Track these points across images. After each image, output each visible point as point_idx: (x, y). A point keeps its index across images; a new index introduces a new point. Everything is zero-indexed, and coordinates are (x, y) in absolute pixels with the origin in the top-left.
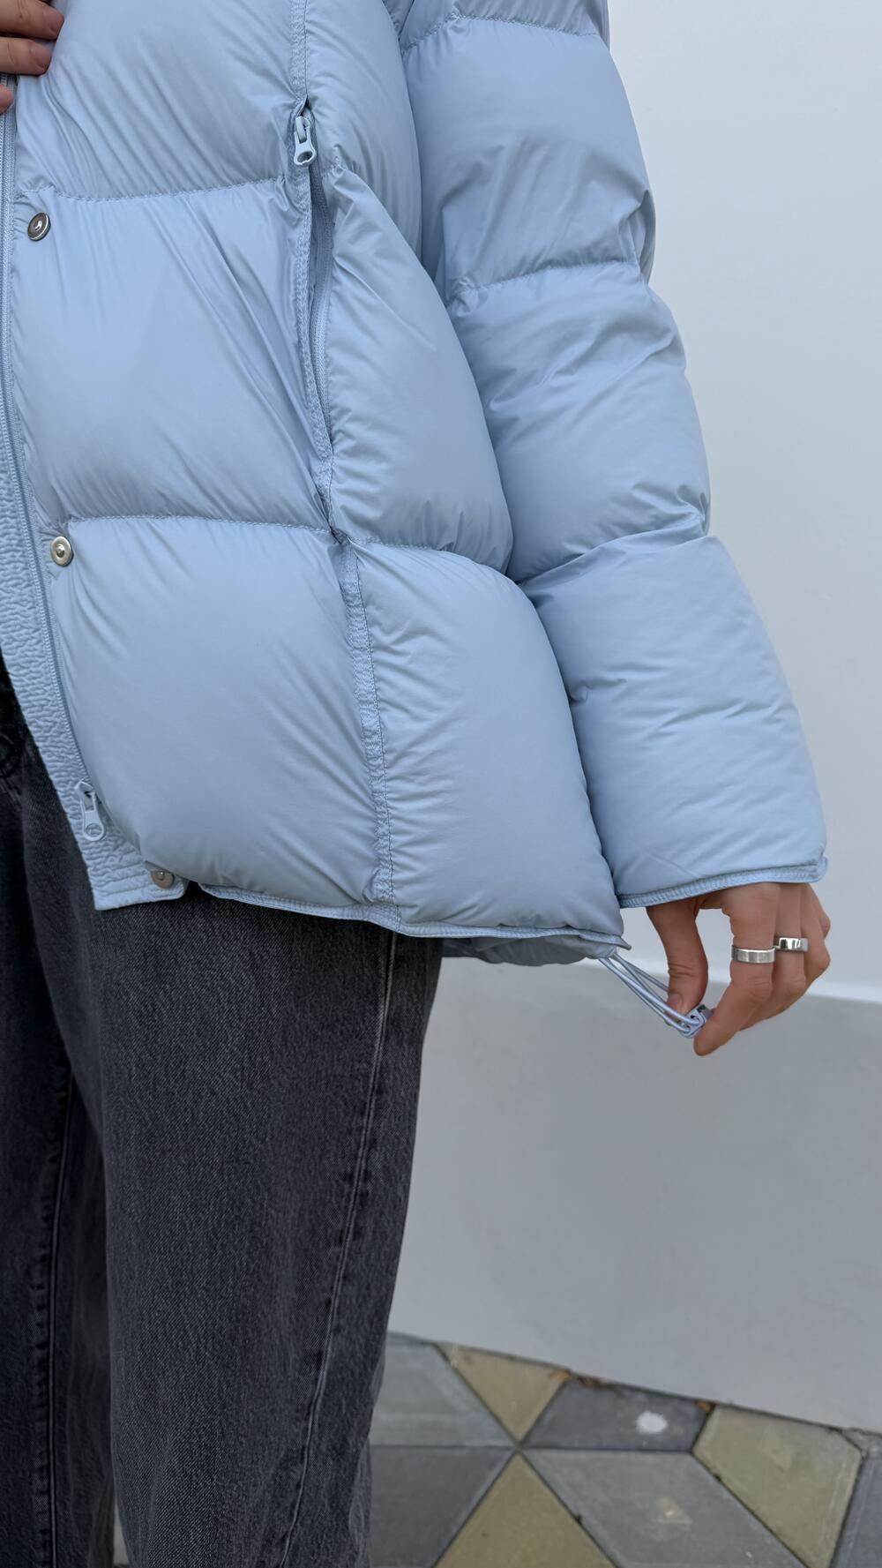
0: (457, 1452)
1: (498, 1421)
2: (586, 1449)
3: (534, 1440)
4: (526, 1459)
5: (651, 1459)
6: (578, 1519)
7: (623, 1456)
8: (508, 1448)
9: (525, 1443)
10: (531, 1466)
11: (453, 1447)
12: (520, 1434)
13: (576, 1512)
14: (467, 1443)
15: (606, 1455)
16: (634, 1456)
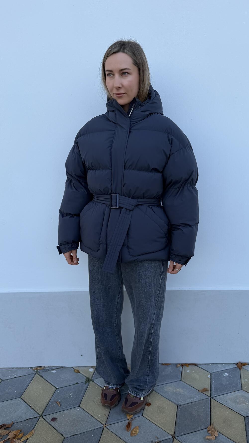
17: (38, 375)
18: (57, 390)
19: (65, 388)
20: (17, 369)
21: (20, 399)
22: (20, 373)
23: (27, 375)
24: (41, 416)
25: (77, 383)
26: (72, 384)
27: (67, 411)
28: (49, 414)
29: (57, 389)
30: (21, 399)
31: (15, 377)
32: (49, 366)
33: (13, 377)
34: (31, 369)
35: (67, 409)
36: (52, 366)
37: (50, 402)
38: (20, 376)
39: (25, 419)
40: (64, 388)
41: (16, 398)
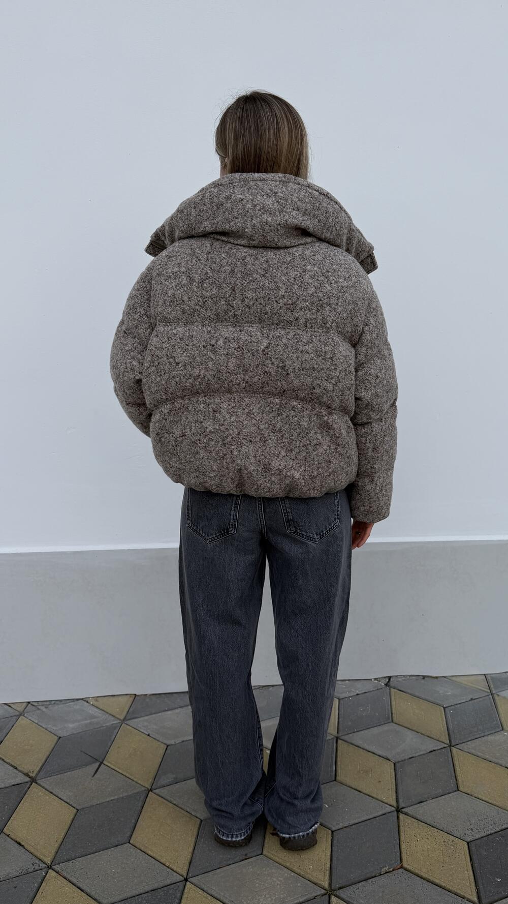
0: (102, 728)
1: (114, 716)
2: (147, 715)
3: (128, 718)
4: (126, 724)
5: (169, 712)
6: (149, 735)
7: (160, 714)
8: (119, 723)
9: (125, 719)
10: (129, 726)
11: (99, 728)
12: (122, 718)
13: (148, 734)
14: (104, 725)
15: (154, 715)
16: (163, 713)
17: (395, 690)
18: (446, 709)
19: (458, 705)
20: (351, 682)
21: (392, 723)
22: (360, 688)
23: (374, 689)
24: (450, 746)
25: (472, 699)
26: (464, 701)
27: (490, 738)
28: (462, 742)
29: (444, 708)
30: (394, 725)
31: (356, 693)
32: (404, 676)
33: (355, 694)
34: (376, 681)
35: (486, 734)
36: (410, 676)
37: (451, 727)
38: (363, 692)
39: (428, 751)
40: (456, 706)
41: (386, 722)
